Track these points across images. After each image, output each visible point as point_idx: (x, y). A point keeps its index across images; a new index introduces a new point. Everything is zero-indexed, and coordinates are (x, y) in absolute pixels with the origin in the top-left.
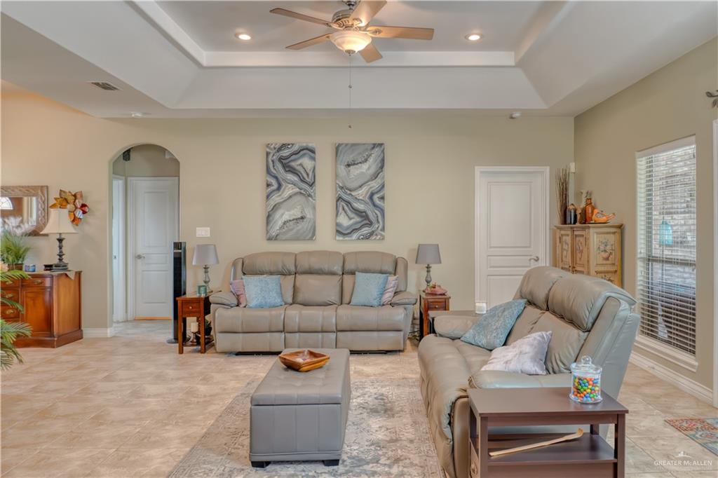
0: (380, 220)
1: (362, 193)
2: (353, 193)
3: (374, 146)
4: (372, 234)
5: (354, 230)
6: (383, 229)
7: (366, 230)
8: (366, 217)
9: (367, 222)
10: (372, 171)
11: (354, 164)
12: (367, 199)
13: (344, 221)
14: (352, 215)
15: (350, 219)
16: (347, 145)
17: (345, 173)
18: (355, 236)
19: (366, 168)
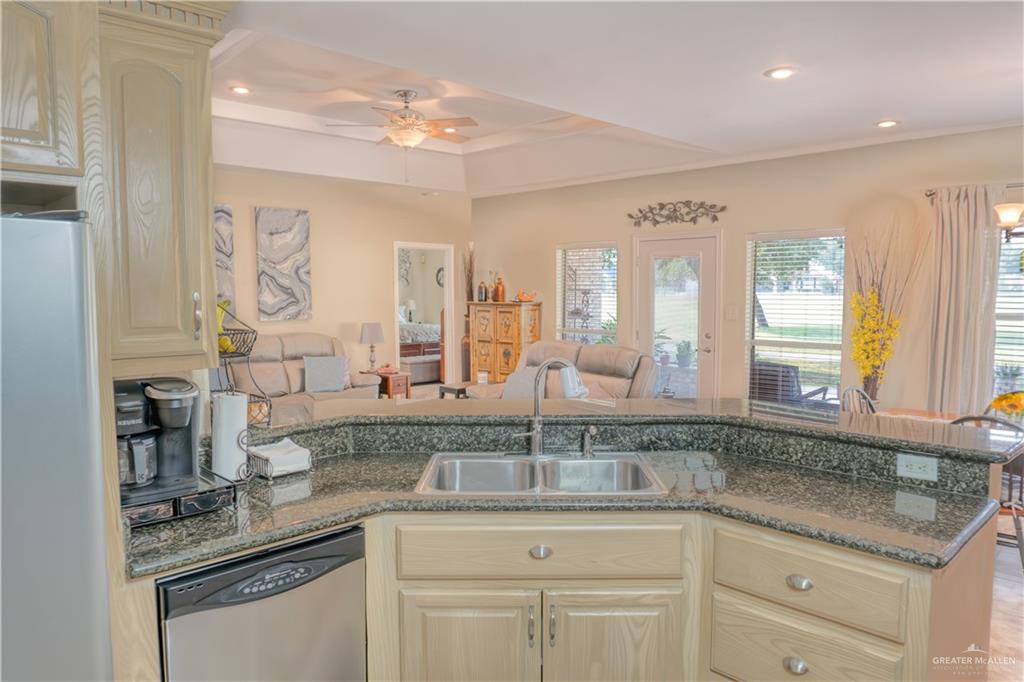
0: (307, 298)
1: (287, 267)
2: (278, 267)
3: (299, 213)
4: (298, 313)
5: (279, 309)
6: (310, 307)
7: (293, 310)
8: (292, 295)
9: (293, 300)
10: (298, 240)
11: (277, 233)
12: (293, 274)
13: (269, 299)
14: (277, 292)
15: (276, 297)
16: (269, 209)
17: (268, 243)
18: (281, 316)
19: (290, 238)
